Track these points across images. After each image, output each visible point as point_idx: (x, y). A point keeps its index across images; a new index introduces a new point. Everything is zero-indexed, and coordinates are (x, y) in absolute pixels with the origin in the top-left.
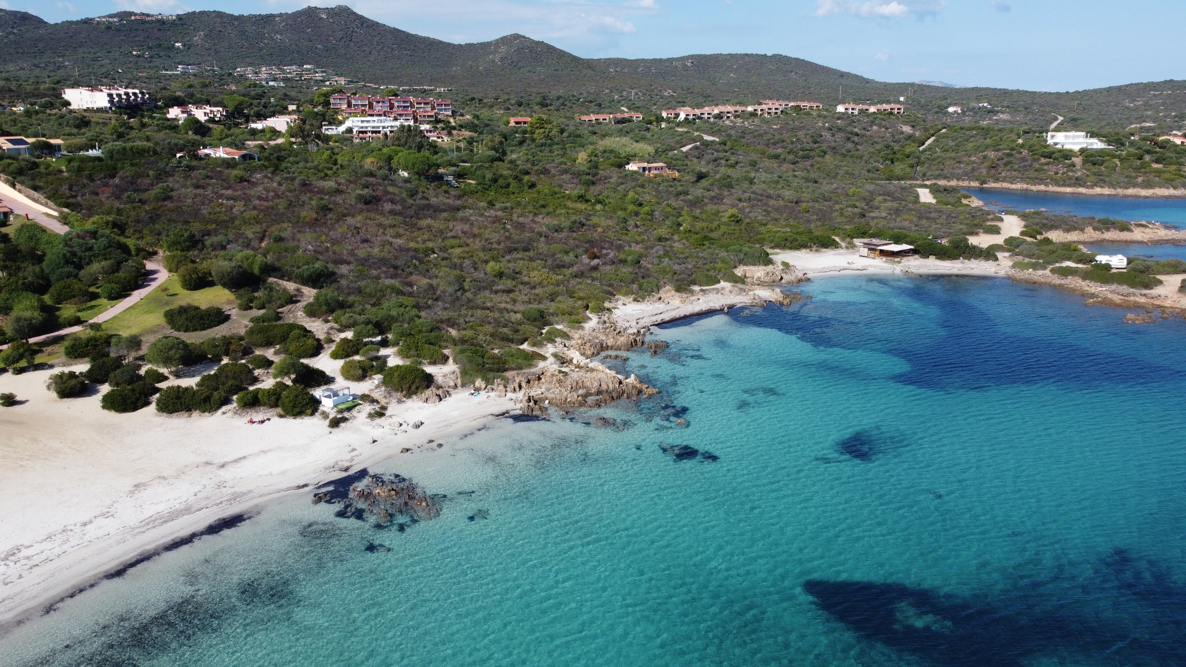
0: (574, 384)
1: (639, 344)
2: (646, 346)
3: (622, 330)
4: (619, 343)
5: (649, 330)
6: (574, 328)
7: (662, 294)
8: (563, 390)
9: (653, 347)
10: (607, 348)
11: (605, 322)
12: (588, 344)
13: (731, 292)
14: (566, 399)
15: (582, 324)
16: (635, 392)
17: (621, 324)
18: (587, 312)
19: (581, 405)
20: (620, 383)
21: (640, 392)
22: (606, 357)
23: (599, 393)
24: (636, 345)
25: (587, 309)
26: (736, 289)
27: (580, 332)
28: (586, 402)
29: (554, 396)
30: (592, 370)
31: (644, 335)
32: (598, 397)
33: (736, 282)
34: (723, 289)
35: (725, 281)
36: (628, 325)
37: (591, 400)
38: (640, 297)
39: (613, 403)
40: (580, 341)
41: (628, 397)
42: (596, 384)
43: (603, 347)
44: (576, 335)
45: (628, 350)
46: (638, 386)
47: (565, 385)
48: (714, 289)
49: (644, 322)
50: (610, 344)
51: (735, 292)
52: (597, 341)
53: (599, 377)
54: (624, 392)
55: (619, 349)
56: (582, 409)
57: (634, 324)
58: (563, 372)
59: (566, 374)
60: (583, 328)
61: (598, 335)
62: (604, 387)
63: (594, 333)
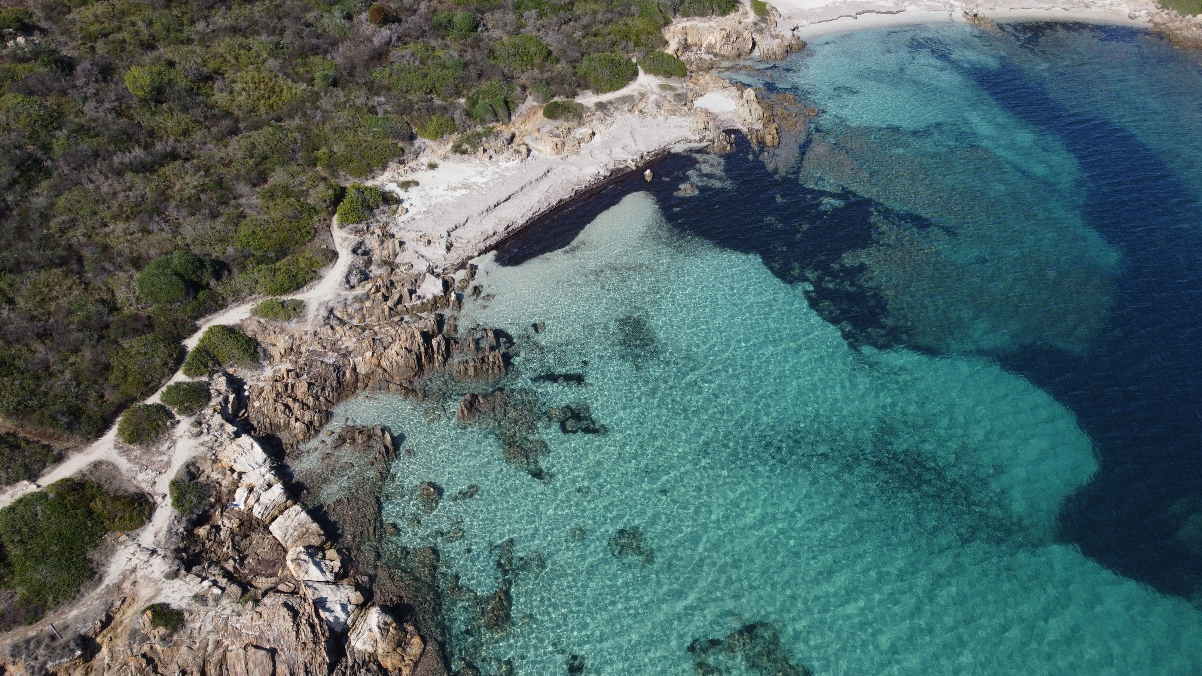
2: (455, 360)
3: (406, 289)
5: (474, 273)
7: (517, 125)
9: (471, 371)
10: (354, 386)
11: (368, 265)
13: (659, 106)
17: (409, 261)
24: (431, 358)
25: (336, 207)
26: (670, 95)
31: (458, 302)
33: (668, 74)
34: (643, 95)
35: (647, 72)
36: (425, 259)
38: (468, 140)
43: (343, 387)
44: (278, 338)
45: (407, 392)
48: (624, 99)
49: (464, 242)
50: (362, 369)
51: (666, 106)
52: (330, 360)
55: (383, 386)
57: (440, 253)
61: (338, 334)
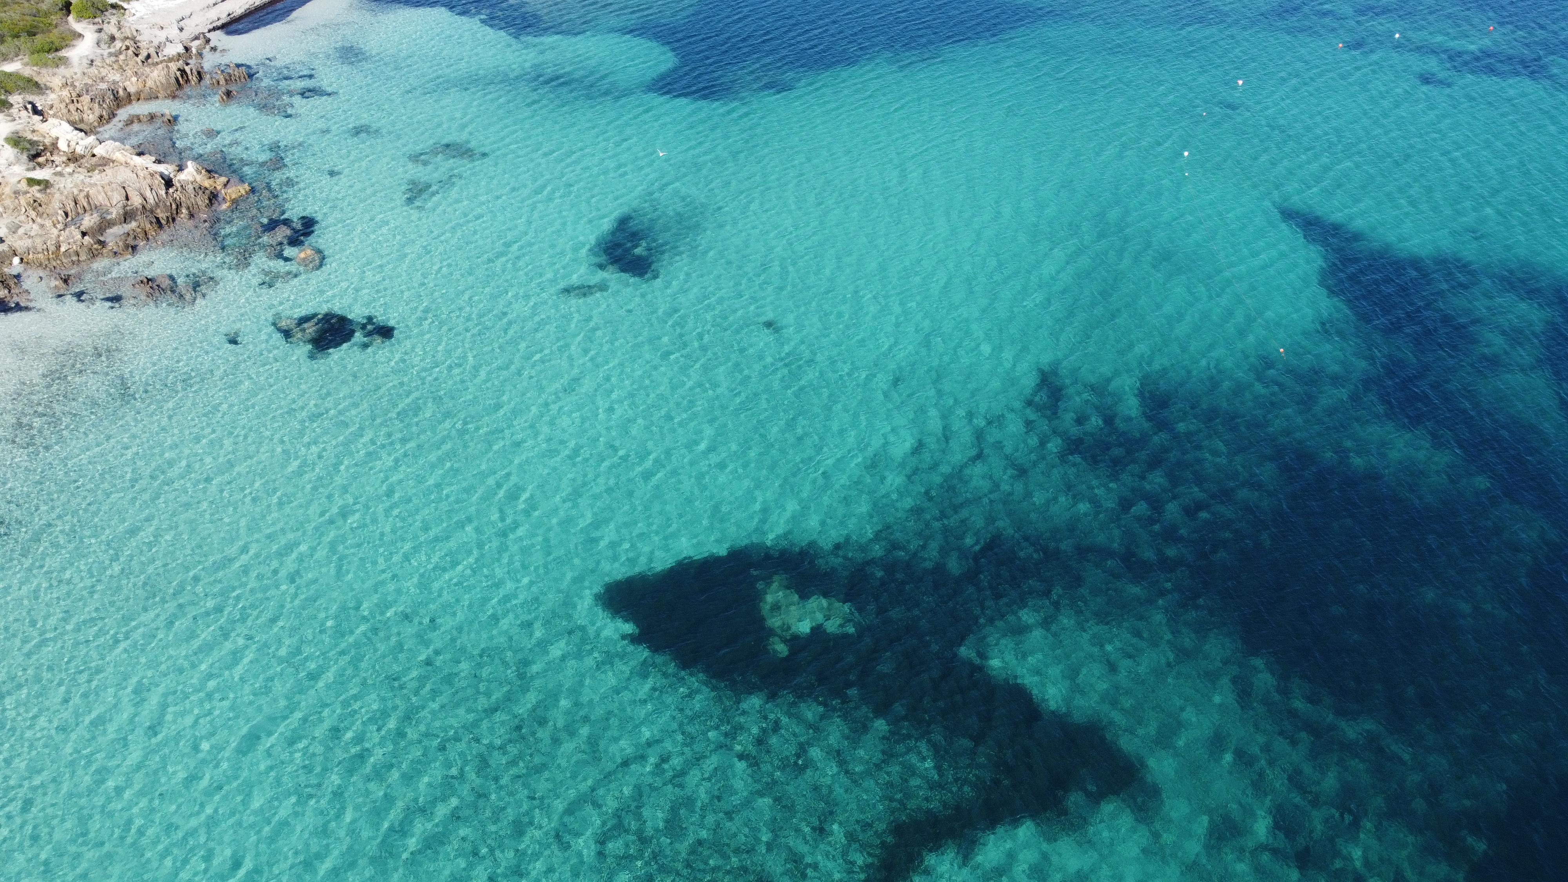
0: (70, 205)
1: (194, 79)
2: (207, 80)
3: (152, 51)
4: (150, 83)
5: (208, 41)
6: (46, 65)
8: (48, 223)
9: (222, 82)
10: (129, 98)
11: (113, 38)
12: (86, 99)
14: (58, 247)
15: (63, 53)
16: (202, 201)
17: (148, 38)
18: (71, 18)
19: (93, 255)
20: (169, 183)
21: (213, 197)
22: (130, 122)
23: (127, 216)
24: (188, 81)
25: (69, 12)
27: (62, 70)
28: (102, 244)
29: (28, 243)
30: (105, 162)
31: (200, 55)
32: (127, 227)
36: (162, 36)
37: (114, 235)
39: (164, 236)
40: (65, 93)
41: (191, 216)
42: (117, 197)
43: (120, 99)
44: (53, 78)
45: (174, 97)
46: (207, 183)
47: (50, 210)
49: (194, 26)
50: (132, 89)
52: (103, 86)
53: (120, 179)
54: (179, 206)
55: (153, 96)
56: (99, 264)
57: (174, 32)
58: (38, 182)
59: (45, 185)
60: (64, 61)
61: (104, 72)
62: (136, 201)
63: (93, 71)
